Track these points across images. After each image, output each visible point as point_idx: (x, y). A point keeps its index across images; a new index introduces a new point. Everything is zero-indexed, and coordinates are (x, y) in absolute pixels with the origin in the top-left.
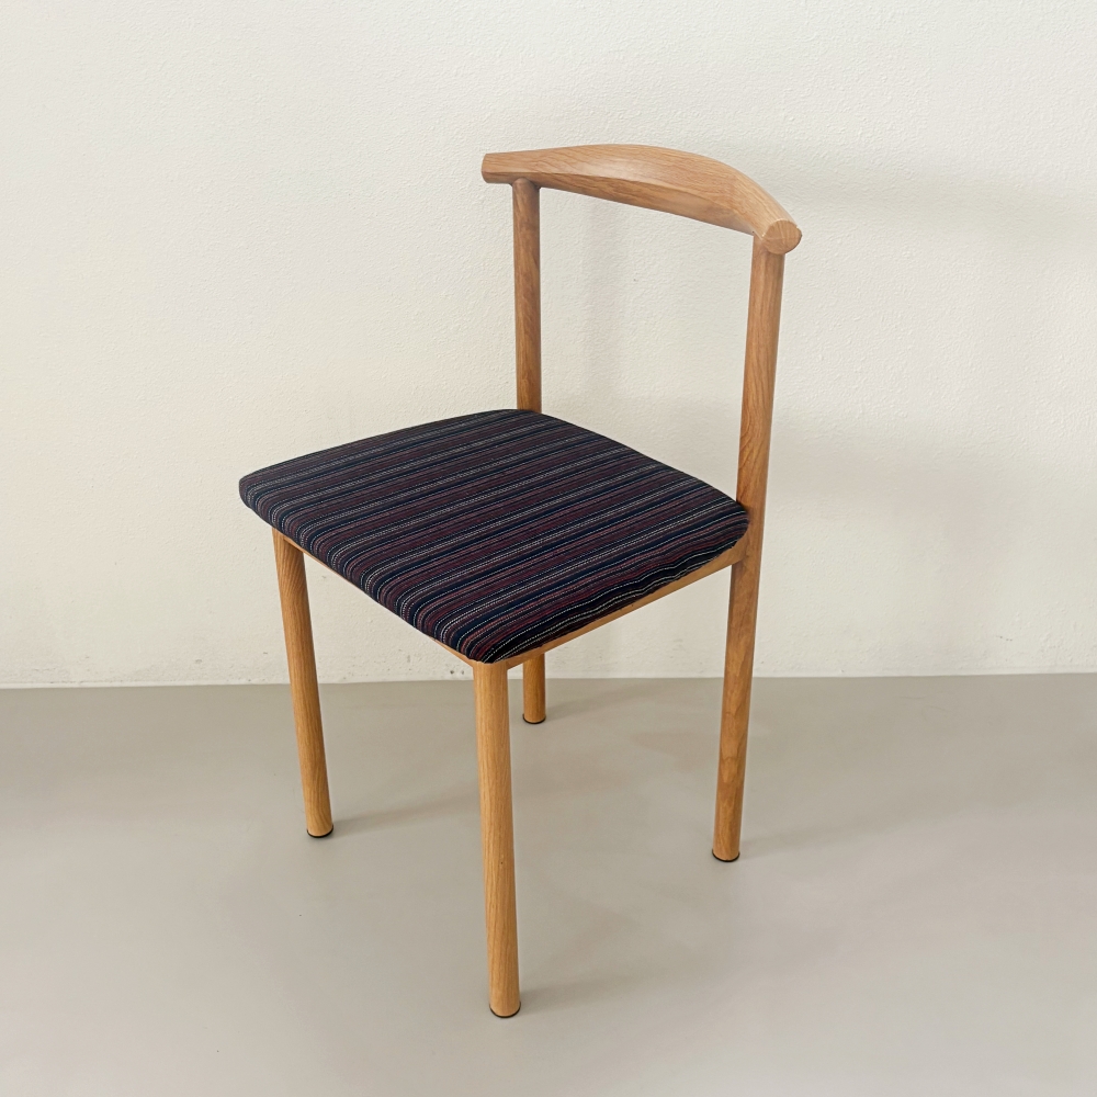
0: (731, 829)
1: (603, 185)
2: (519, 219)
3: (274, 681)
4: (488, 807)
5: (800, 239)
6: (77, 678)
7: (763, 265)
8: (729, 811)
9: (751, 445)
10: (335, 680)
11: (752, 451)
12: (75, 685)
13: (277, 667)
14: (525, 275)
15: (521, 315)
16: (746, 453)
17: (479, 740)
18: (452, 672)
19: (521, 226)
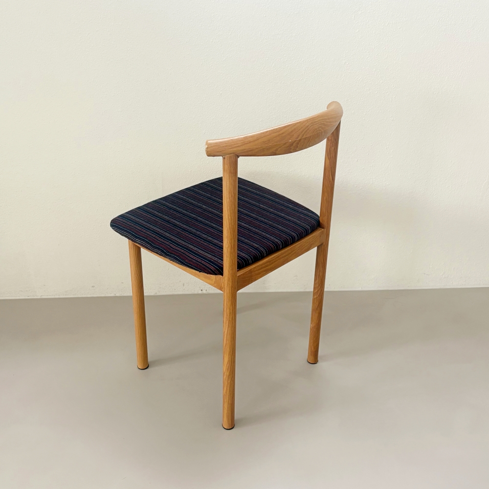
3: (125, 295)
6: (40, 294)
10: (152, 294)
12: (39, 297)
13: (127, 289)
18: (202, 290)
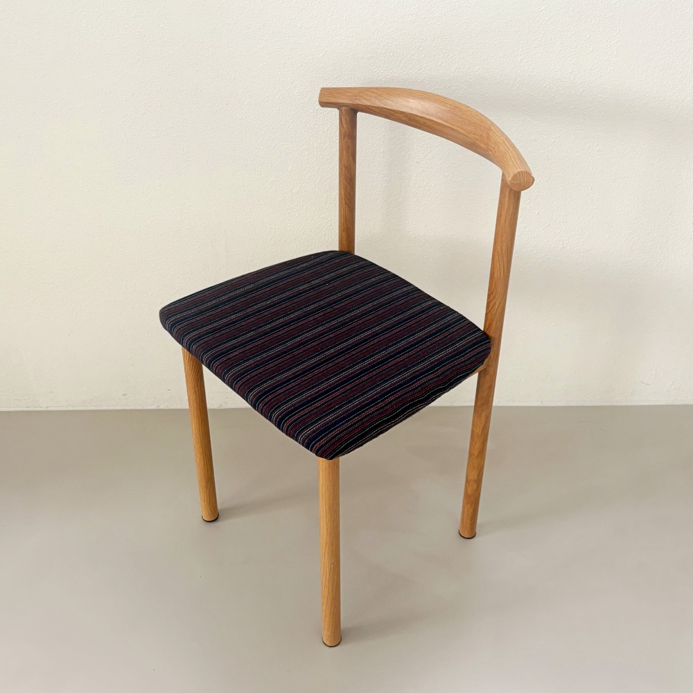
0: (471, 520)
1: (401, 116)
2: (343, 132)
4: (325, 533)
5: (533, 183)
6: (44, 404)
7: (507, 193)
8: (471, 510)
9: (495, 300)
11: (495, 304)
14: (346, 168)
15: (343, 193)
16: (492, 304)
17: (321, 496)
19: (344, 137)
